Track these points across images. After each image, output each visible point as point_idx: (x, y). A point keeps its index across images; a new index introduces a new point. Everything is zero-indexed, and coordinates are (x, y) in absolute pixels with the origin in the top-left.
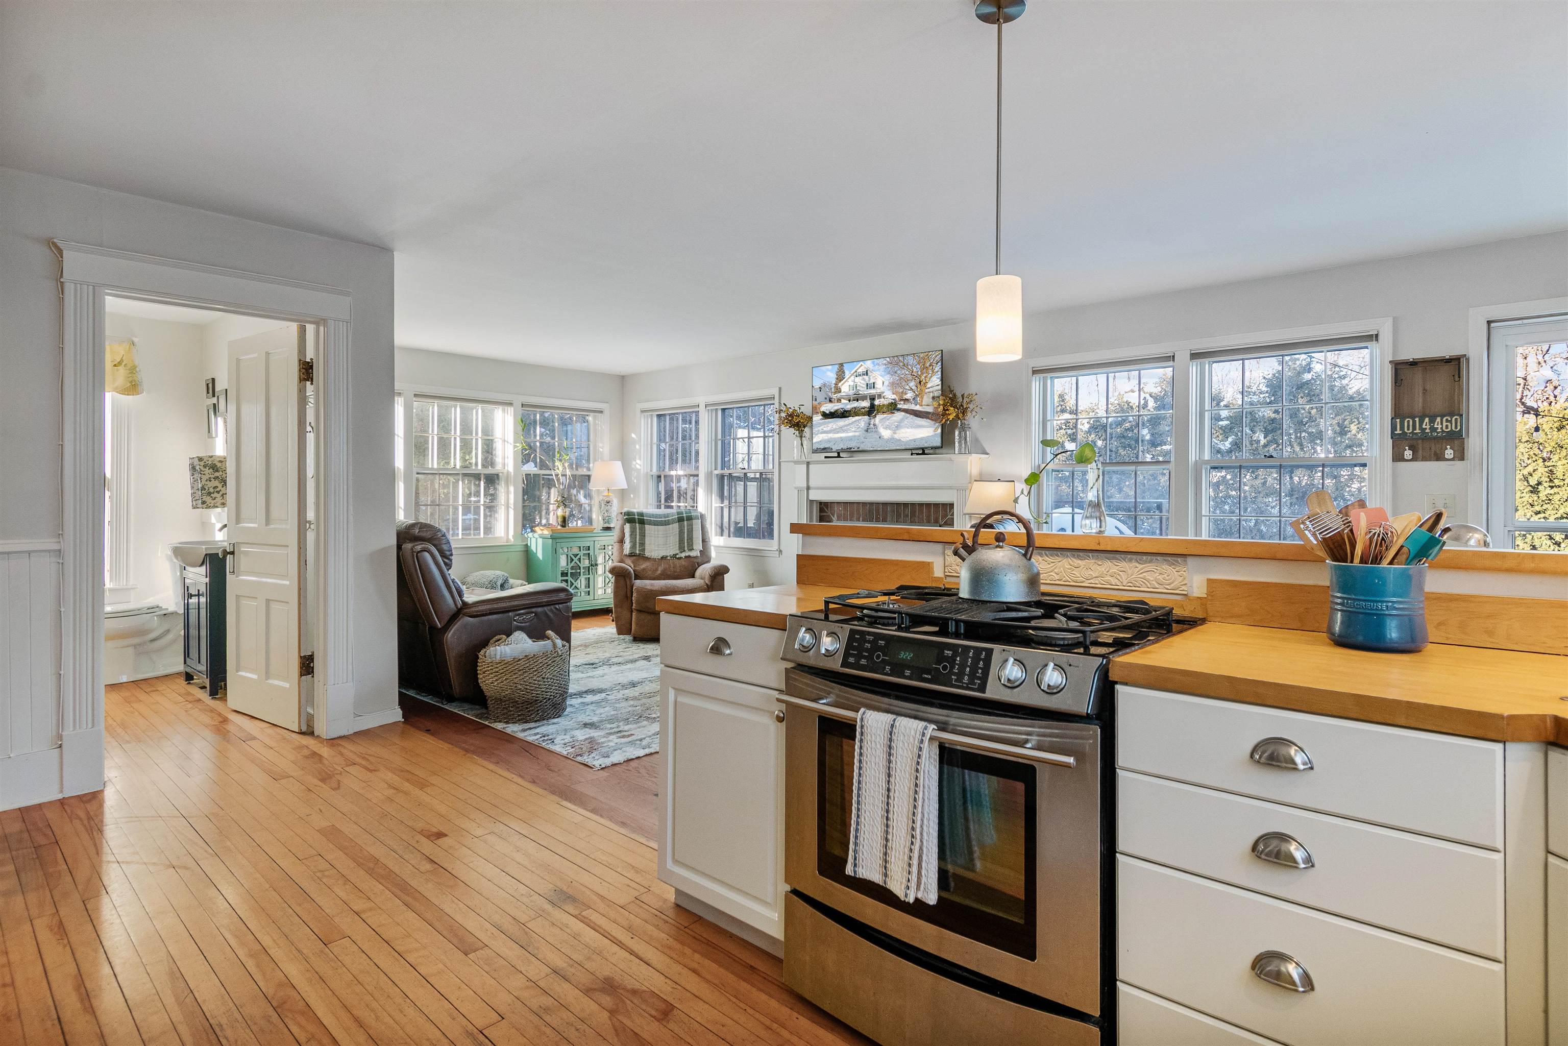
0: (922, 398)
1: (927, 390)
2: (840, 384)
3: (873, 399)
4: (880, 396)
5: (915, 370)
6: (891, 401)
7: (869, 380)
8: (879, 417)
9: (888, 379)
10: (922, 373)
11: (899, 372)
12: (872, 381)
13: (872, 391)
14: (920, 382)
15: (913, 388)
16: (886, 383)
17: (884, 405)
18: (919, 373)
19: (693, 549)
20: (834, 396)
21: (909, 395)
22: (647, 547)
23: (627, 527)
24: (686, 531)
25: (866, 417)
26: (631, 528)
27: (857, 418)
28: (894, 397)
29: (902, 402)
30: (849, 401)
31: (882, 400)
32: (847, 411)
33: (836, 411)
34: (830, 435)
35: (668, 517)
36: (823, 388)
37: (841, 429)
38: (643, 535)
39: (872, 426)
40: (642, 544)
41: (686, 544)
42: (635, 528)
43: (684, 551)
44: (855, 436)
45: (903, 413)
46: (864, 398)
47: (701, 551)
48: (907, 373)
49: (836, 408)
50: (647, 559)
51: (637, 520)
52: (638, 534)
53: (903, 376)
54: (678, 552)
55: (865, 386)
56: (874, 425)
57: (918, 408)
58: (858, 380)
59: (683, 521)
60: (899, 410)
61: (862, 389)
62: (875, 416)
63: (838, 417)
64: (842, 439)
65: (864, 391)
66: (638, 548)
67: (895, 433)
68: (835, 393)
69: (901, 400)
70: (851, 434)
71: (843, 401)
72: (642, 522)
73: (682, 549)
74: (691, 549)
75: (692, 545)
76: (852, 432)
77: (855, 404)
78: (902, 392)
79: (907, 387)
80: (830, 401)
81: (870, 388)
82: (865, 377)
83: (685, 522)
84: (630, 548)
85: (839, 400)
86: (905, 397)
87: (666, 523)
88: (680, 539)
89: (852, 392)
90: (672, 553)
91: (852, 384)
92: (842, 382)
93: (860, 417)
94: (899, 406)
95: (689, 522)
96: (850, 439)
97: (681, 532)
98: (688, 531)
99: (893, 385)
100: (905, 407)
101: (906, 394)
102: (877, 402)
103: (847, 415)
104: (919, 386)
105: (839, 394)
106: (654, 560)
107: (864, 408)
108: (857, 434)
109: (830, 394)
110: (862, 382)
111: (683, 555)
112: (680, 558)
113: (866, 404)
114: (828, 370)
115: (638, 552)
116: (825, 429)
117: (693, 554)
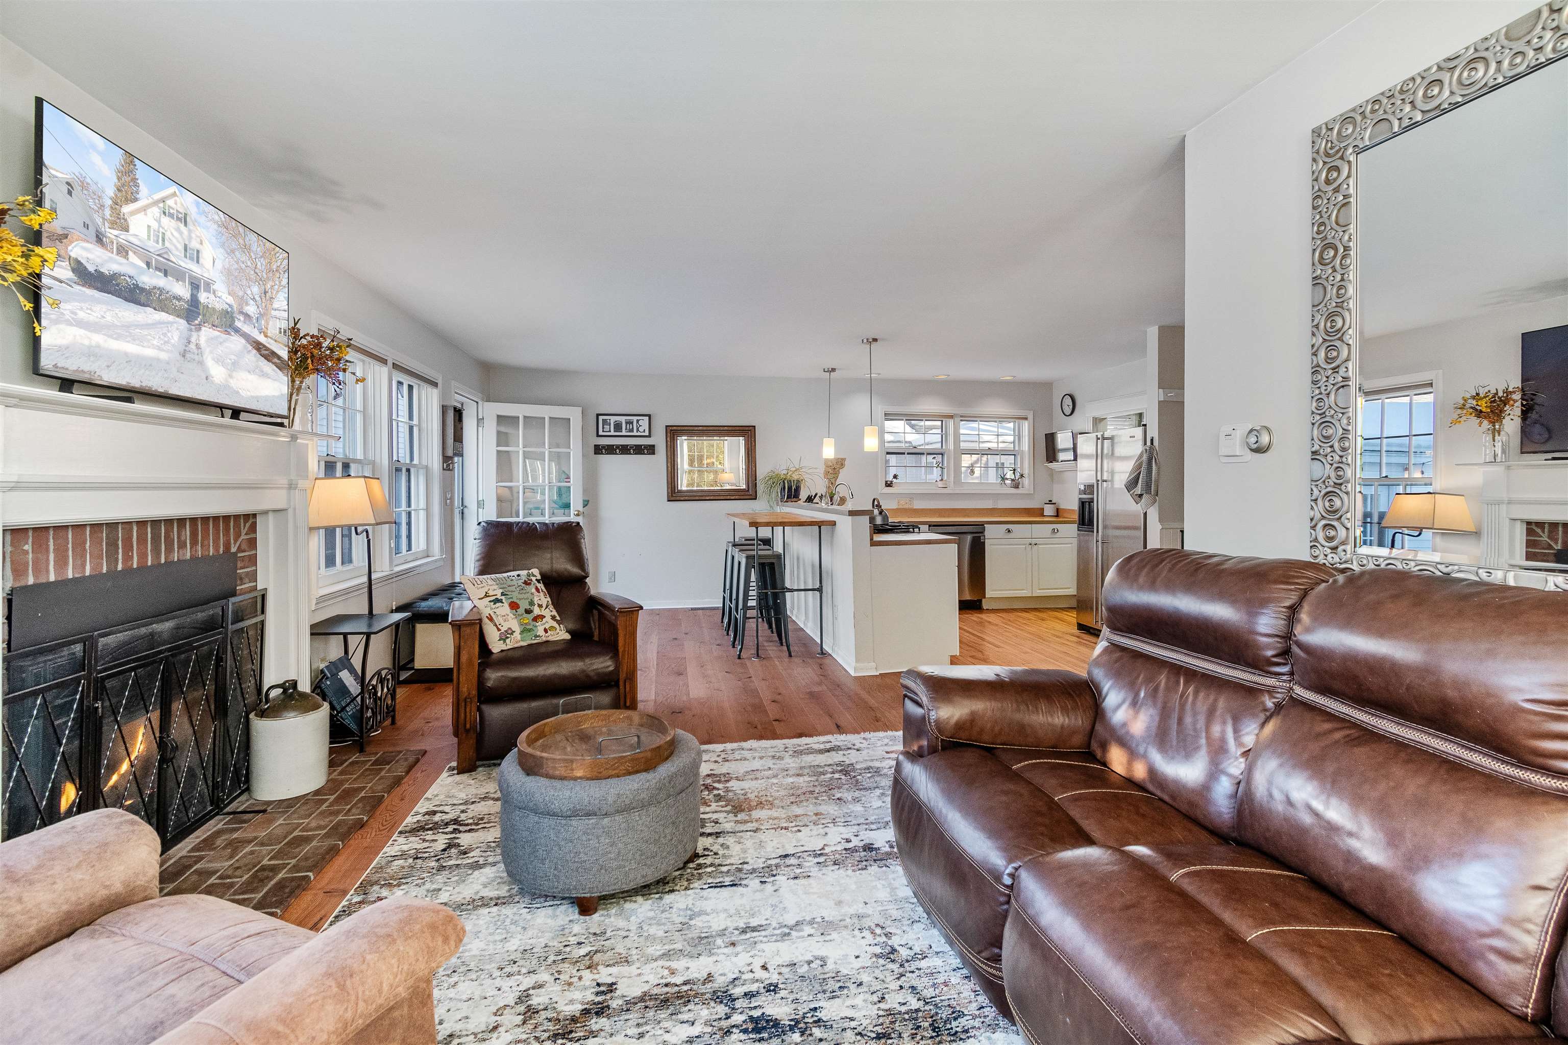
1: (274, 313)
2: (126, 209)
8: (206, 333)
14: (265, 293)
17: (214, 309)
21: (251, 309)
27: (163, 316)
28: (230, 300)
30: (148, 264)
32: (143, 290)
33: (115, 276)
34: (97, 339)
37: (125, 331)
39: (192, 346)
44: (158, 359)
46: (179, 275)
53: (243, 266)
55: (181, 248)
56: (198, 346)
58: (165, 220)
60: (237, 331)
62: (199, 328)
63: (118, 293)
64: (129, 359)
67: (230, 376)
69: (241, 313)
70: (150, 352)
76: (154, 347)
85: (123, 251)
93: (171, 318)
94: (238, 324)
96: (149, 364)
102: (203, 297)
103: (143, 298)
108: (163, 356)
109: (99, 221)
110: (176, 234)
114: (93, 147)
116: (81, 315)
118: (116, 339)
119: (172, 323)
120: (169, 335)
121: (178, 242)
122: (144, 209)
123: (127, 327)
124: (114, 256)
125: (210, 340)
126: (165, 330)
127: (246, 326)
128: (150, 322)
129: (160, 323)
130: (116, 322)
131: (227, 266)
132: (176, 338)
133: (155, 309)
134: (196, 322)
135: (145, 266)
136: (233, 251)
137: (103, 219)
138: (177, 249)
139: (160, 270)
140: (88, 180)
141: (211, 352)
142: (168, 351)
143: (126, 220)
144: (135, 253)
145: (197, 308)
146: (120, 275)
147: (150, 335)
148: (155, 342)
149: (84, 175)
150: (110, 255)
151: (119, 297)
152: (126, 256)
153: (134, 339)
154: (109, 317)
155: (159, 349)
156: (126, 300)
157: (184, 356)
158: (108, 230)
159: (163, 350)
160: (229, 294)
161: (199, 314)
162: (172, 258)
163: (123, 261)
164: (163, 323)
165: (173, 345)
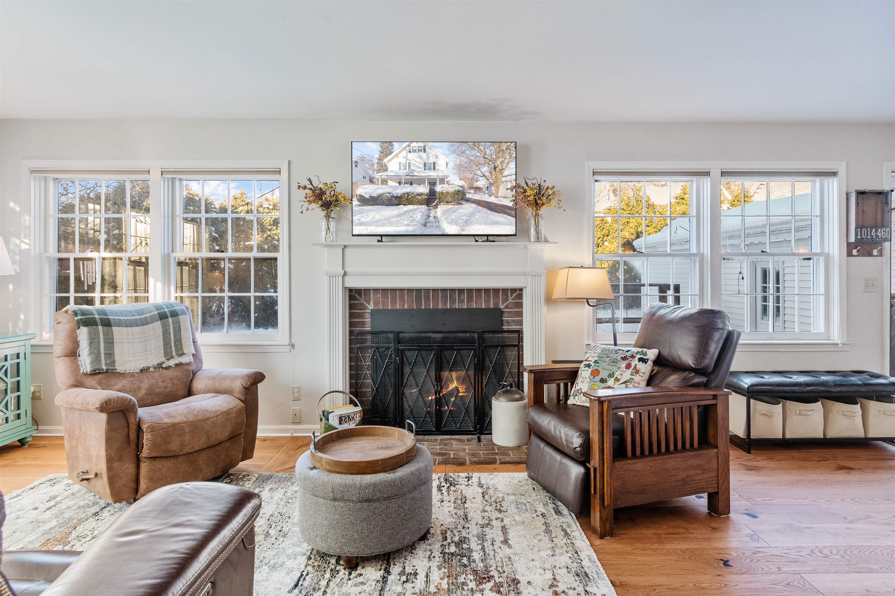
0: (498, 187)
1: (504, 179)
2: (386, 160)
3: (432, 183)
4: (442, 181)
5: (488, 152)
6: (457, 188)
7: (428, 158)
8: (441, 209)
9: (453, 160)
10: (498, 158)
11: (467, 152)
12: (432, 160)
13: (432, 174)
14: (495, 168)
15: (486, 174)
16: (451, 165)
17: (448, 193)
18: (494, 157)
19: (184, 354)
20: (378, 176)
21: (482, 183)
22: (117, 358)
23: (83, 333)
24: (172, 331)
25: (424, 207)
26: (89, 333)
27: (410, 207)
28: (462, 183)
29: (472, 191)
30: (400, 183)
31: (446, 186)
32: (397, 197)
33: (380, 196)
35: (143, 314)
36: (360, 162)
38: (110, 342)
39: (431, 219)
40: (110, 355)
41: (173, 348)
42: (97, 333)
43: (172, 357)
45: (474, 205)
46: (420, 181)
47: (193, 355)
48: (478, 154)
49: (380, 192)
50: (122, 375)
51: (99, 321)
52: (102, 340)
53: (473, 158)
54: (163, 359)
55: (422, 166)
56: (435, 217)
57: (492, 199)
58: (411, 156)
59: (167, 318)
60: (468, 200)
61: (417, 169)
62: (436, 206)
65: (420, 172)
66: (103, 362)
68: (379, 171)
69: (471, 188)
71: (390, 183)
72: (107, 323)
73: (169, 356)
74: (181, 354)
75: (182, 348)
76: (404, 225)
77: (408, 189)
78: (472, 179)
79: (479, 173)
80: (371, 181)
81: (429, 169)
82: (422, 154)
83: (170, 319)
84: (92, 362)
85: (384, 182)
86: (477, 184)
87: (144, 322)
88: (164, 341)
89: (403, 172)
90: (155, 362)
91: (403, 161)
92: (390, 157)
93: (415, 207)
94: (468, 196)
95: (174, 318)
97: (166, 333)
98: (175, 331)
99: (460, 168)
100: (477, 197)
101: (477, 181)
104: (493, 173)
105: (385, 174)
106: (132, 375)
107: (420, 195)
109: (371, 172)
110: (418, 160)
111: (172, 363)
112: (168, 368)
113: (424, 189)
115: (104, 367)
117: (184, 360)
118: (382, 226)
119: (416, 210)
120: (414, 216)
121: (420, 163)
122: (397, 155)
123: (388, 219)
124: (380, 186)
125: (444, 212)
126: (411, 214)
127: (476, 195)
128: (401, 212)
129: (408, 211)
130: (381, 218)
131: (458, 162)
132: (419, 217)
133: (405, 205)
134: (434, 204)
135: (398, 185)
136: (463, 152)
137: (373, 170)
138: (419, 167)
139: (407, 183)
140: (365, 156)
141: (446, 219)
142: (414, 225)
143: (386, 166)
144: (391, 180)
145: (435, 196)
146: (383, 194)
147: (402, 219)
148: (405, 222)
149: (363, 154)
150: (377, 186)
151: (383, 205)
152: (386, 184)
153: (392, 224)
154: (377, 217)
155: (408, 225)
156: (387, 205)
157: (425, 226)
158: (376, 175)
159: (410, 225)
160: (460, 179)
161: (436, 199)
162: (416, 174)
163: (385, 186)
164: (411, 211)
165: (418, 221)
